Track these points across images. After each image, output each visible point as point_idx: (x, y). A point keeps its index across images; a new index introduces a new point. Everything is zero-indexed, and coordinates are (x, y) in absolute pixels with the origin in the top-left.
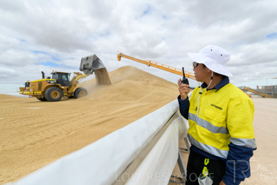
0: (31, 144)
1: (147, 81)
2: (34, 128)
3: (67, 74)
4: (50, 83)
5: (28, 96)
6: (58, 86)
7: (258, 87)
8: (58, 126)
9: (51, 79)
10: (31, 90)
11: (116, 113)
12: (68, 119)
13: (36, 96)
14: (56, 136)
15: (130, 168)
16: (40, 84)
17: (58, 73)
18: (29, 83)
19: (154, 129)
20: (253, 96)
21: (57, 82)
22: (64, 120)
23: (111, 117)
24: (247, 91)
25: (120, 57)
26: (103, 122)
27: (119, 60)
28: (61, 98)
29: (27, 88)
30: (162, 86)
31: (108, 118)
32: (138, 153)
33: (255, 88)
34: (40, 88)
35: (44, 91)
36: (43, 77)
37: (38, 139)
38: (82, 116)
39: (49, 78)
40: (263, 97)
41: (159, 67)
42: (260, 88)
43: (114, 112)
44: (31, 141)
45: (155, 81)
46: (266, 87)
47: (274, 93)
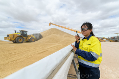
0: (11, 62)
1: (62, 35)
2: (13, 55)
3: (26, 32)
4: (18, 35)
5: (8, 41)
6: (22, 37)
7: (108, 37)
8: (23, 54)
9: (19, 33)
10: (9, 38)
11: (48, 48)
12: (27, 51)
13: (12, 41)
14: (22, 58)
15: (54, 72)
16: (14, 35)
17: (22, 31)
18: (9, 35)
19: (65, 55)
20: (106, 41)
21: (22, 35)
22: (26, 51)
23: (46, 50)
24: (104, 39)
26: (43, 52)
27: (50, 25)
28: (23, 42)
29: (7, 37)
30: (68, 37)
31: (45, 50)
32: (58, 65)
33: (107, 38)
34: (13, 37)
35: (15, 39)
36: (15, 32)
37: (14, 60)
38: (34, 50)
39: (18, 33)
40: (111, 41)
41: (67, 29)
42: (109, 38)
43: (47, 48)
44: (11, 60)
45: (65, 35)
46: (111, 37)
47: (115, 40)
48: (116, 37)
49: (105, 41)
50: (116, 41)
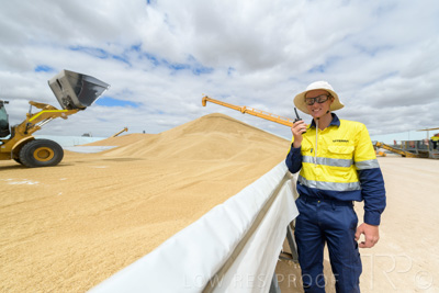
1: (241, 134)
7: (396, 142)
14: (132, 201)
15: (239, 247)
24: (379, 147)
25: (205, 101)
27: (205, 105)
30: (262, 140)
33: (392, 144)
40: (404, 156)
42: (399, 143)
45: (252, 133)
46: (407, 142)
47: (419, 150)
48: (423, 141)
49: (384, 156)
50: (424, 155)
